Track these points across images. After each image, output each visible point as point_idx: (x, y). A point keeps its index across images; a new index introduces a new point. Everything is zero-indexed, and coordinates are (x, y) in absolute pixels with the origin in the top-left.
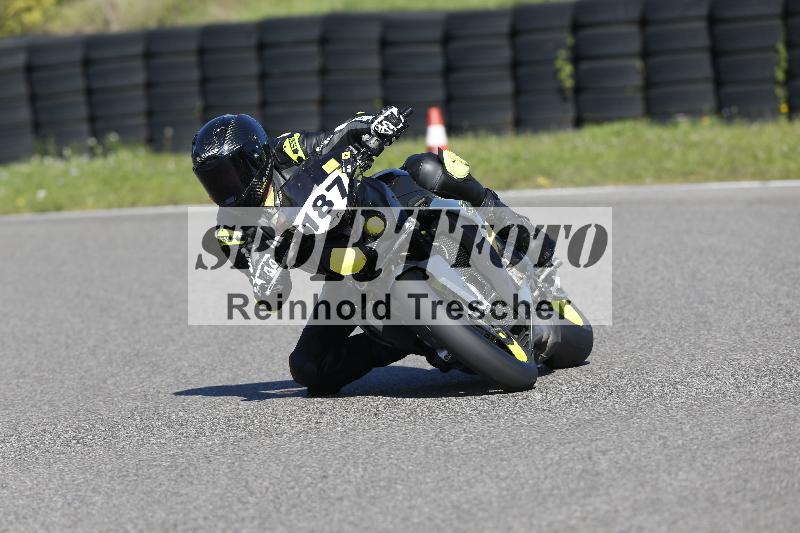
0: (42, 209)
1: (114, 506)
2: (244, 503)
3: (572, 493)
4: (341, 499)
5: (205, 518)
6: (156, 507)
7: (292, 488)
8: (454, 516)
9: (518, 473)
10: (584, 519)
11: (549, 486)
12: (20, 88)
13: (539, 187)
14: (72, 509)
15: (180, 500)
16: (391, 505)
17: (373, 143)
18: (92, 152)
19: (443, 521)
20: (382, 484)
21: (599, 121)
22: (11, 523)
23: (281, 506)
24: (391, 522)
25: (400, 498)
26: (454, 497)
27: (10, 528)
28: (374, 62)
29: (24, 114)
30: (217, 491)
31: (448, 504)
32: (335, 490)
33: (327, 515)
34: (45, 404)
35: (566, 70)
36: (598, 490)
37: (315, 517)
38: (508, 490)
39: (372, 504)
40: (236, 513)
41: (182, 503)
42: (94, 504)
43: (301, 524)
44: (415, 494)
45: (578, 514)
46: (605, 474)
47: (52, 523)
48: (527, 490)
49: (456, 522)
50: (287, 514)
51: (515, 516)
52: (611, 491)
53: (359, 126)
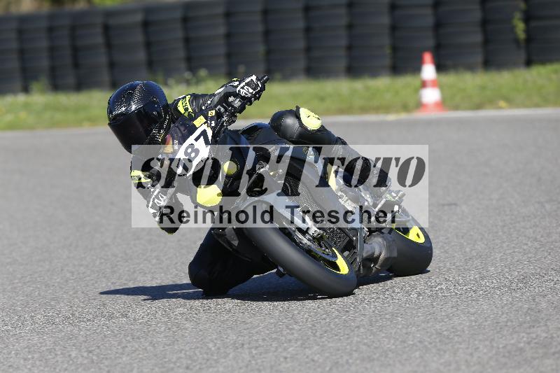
1: (201, 331)
2: (291, 329)
3: (520, 325)
4: (358, 327)
5: (264, 340)
6: (229, 331)
7: (325, 319)
8: (437, 340)
9: (483, 310)
10: (529, 343)
11: (505, 320)
12: (139, 37)
13: (500, 108)
14: (171, 332)
15: (246, 326)
16: (393, 331)
17: (237, 103)
18: (188, 83)
19: (430, 343)
20: (387, 316)
21: (543, 62)
22: (129, 342)
23: (316, 332)
24: (393, 344)
25: (400, 327)
26: (438, 327)
27: (128, 345)
28: (385, 20)
29: (141, 55)
30: (272, 321)
31: (434, 332)
32: (354, 321)
33: (348, 338)
34: (153, 259)
35: (520, 27)
36: (540, 322)
37: (340, 340)
38: (476, 322)
39: (380, 331)
40: (285, 336)
41: (248, 329)
42: (186, 329)
43: (331, 345)
44: (411, 324)
45: (525, 339)
46: (545, 311)
47: (158, 342)
48: (489, 322)
49: (438, 344)
50: (321, 338)
51: (480, 340)
52: (548, 324)
53: (231, 90)
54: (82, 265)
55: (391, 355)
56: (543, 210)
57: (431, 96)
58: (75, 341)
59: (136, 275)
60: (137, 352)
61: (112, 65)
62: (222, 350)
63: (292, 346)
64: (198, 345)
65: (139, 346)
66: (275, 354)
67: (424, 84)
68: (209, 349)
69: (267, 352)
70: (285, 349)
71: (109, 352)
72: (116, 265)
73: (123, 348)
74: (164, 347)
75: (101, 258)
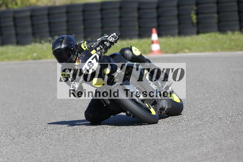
0: (35, 59)
1: (57, 149)
2: (96, 149)
3: (195, 146)
4: (125, 148)
5: (84, 153)
6: (69, 150)
7: (110, 144)
8: (159, 153)
9: (179, 140)
10: (199, 154)
11: (189, 144)
12: (29, 22)
13: (186, 53)
14: (44, 150)
15: (76, 147)
16: (140, 149)
17: (108, 44)
18: (50, 42)
19: (156, 154)
20: (137, 143)
21: (204, 32)
22: (25, 154)
23: (107, 149)
24: (140, 155)
25: (143, 147)
26: (159, 147)
27: (25, 156)
28: (136, 14)
29: (30, 30)
30: (87, 145)
31: (158, 149)
32: (123, 145)
33: (121, 152)
34: (35, 118)
35: (194, 17)
36: (203, 145)
37: (117, 153)
38: (176, 145)
39: (135, 149)
40: (93, 152)
41: (77, 148)
42: (50, 149)
43: (113, 155)
44: (148, 146)
45: (197, 152)
46: (205, 140)
47: (38, 155)
48: (181, 145)
49: (160, 155)
50: (109, 152)
51: (178, 153)
52: (207, 145)
53: (104, 39)
54: (4, 121)
55: (139, 159)
56: (204, 97)
57: (156, 47)
58: (2, 154)
59: (28, 125)
60: (29, 159)
61: (17, 34)
62: (66, 158)
63: (96, 156)
64: (56, 156)
65: (30, 157)
66: (89, 159)
67: (153, 42)
68: (60, 157)
69: (85, 158)
70: (93, 157)
71: (17, 159)
72: (19, 121)
73: (23, 157)
74: (40, 157)
75: (12, 118)
